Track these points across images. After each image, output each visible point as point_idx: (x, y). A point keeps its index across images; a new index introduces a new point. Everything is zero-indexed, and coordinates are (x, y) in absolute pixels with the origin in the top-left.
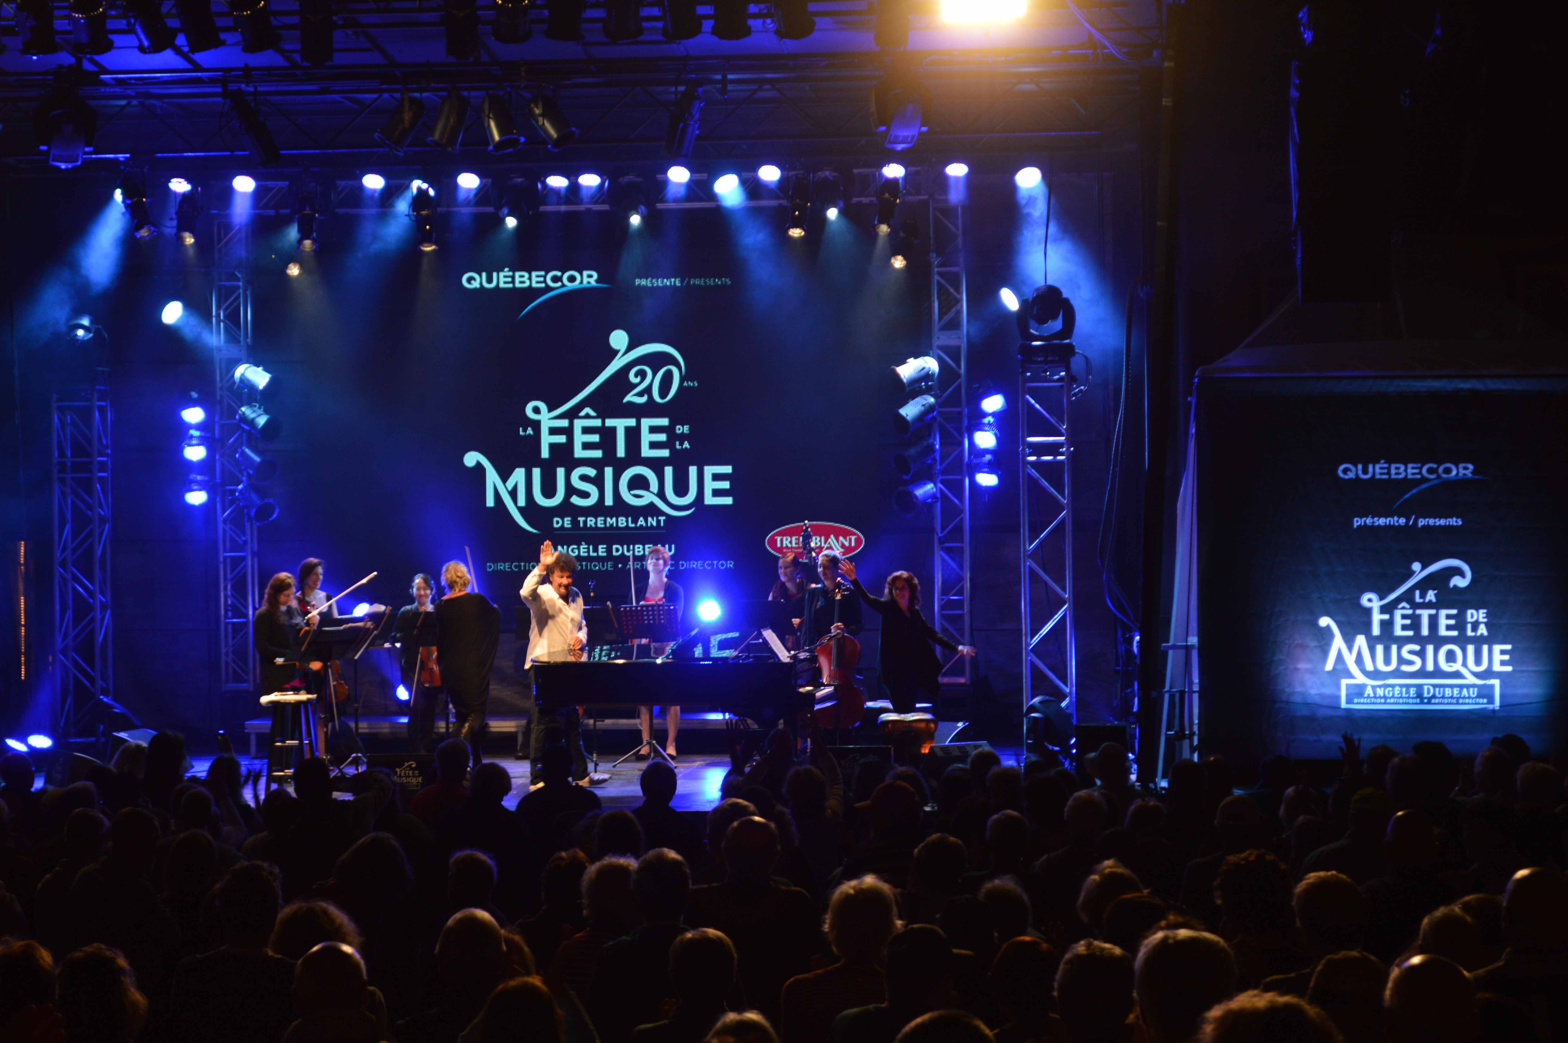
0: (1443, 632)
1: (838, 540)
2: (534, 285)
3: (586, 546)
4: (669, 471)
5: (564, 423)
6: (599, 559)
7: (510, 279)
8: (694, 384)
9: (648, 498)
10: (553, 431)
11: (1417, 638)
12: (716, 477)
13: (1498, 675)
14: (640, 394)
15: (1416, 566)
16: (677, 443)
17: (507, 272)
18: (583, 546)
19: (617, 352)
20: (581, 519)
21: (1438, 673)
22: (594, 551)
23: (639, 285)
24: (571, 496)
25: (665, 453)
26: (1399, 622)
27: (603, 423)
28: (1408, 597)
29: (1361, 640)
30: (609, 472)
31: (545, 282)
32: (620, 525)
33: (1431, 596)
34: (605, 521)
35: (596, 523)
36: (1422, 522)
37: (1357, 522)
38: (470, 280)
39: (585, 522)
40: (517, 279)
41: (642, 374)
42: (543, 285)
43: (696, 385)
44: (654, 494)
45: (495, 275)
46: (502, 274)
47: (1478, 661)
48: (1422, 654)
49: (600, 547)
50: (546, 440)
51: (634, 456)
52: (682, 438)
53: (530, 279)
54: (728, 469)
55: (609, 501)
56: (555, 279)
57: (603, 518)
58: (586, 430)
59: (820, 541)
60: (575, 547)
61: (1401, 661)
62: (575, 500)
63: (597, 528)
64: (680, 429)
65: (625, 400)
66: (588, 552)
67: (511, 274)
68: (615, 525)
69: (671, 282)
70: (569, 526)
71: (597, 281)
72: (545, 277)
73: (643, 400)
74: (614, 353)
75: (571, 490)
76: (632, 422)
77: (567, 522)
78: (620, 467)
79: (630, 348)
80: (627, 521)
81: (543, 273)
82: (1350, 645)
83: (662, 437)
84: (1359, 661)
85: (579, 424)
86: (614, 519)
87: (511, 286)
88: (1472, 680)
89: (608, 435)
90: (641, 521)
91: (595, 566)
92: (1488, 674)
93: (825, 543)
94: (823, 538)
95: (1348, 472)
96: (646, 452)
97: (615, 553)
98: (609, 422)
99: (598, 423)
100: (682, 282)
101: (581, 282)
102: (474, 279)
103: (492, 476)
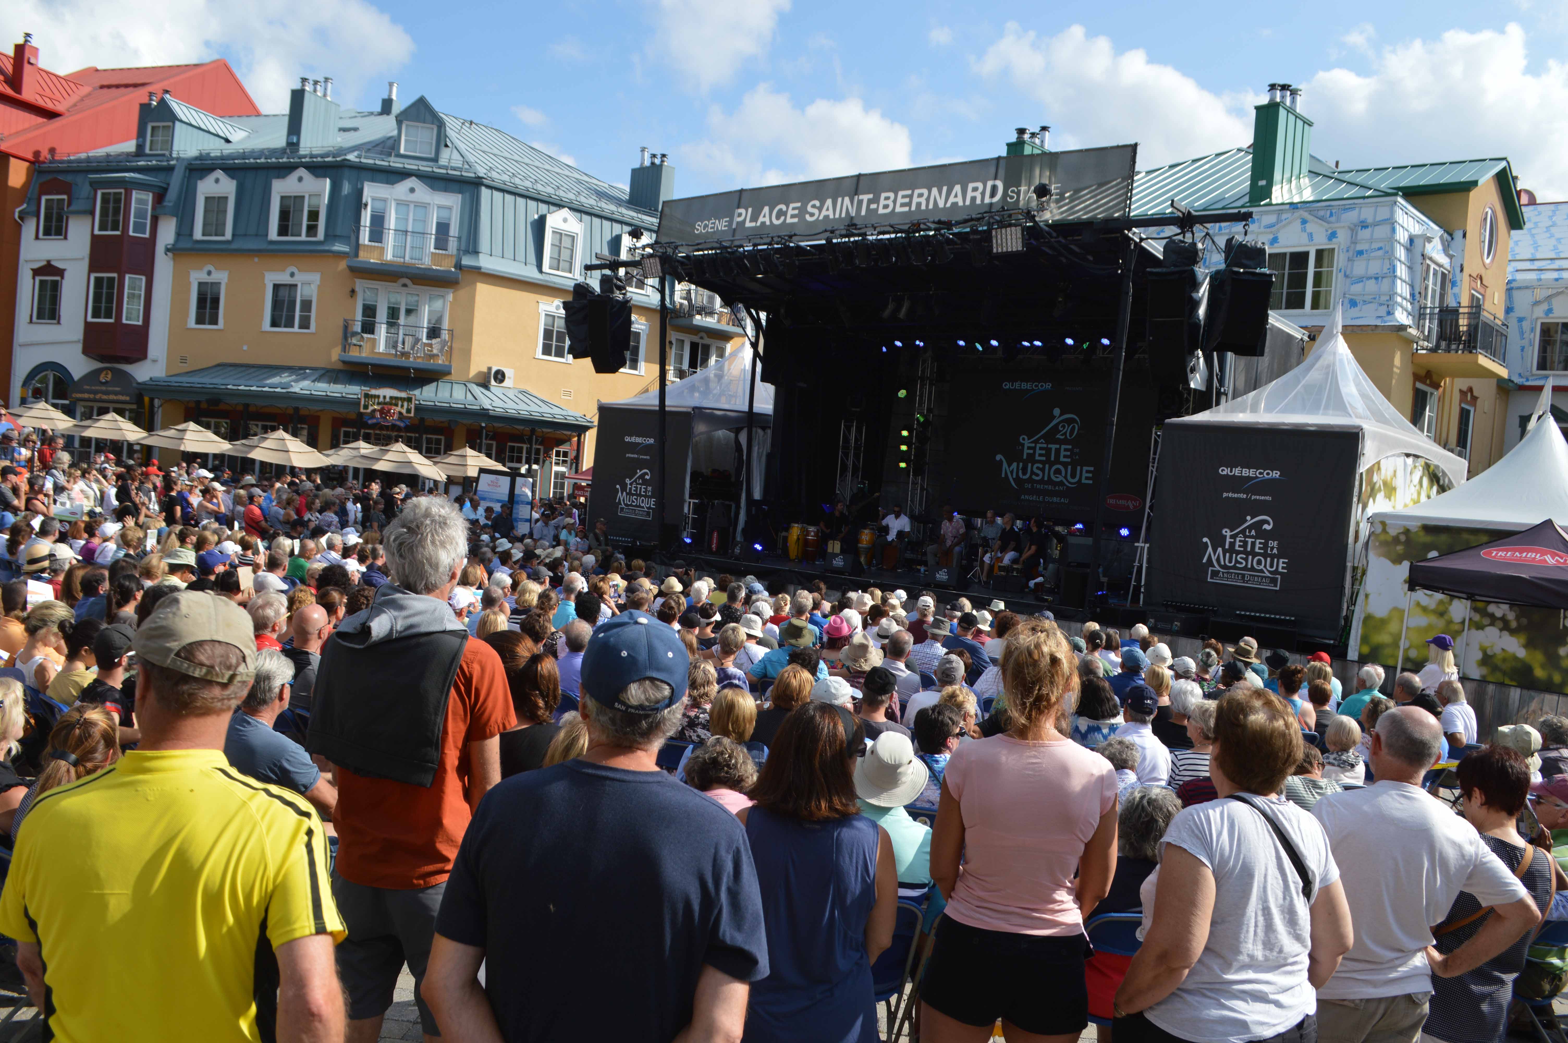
0: (1257, 550)
1: (1131, 502)
4: (1069, 468)
5: (1033, 445)
8: (1083, 432)
9: (1060, 478)
10: (1029, 448)
11: (1245, 552)
12: (1087, 472)
13: (1280, 573)
14: (1062, 435)
15: (1248, 518)
18: (1034, 496)
20: (1035, 485)
21: (1253, 569)
22: (1038, 499)
23: (1067, 389)
24: (1032, 475)
25: (1069, 460)
26: (1238, 543)
27: (1047, 446)
28: (1243, 532)
29: (1220, 550)
30: (1047, 466)
32: (1049, 489)
33: (1253, 533)
34: (1044, 487)
35: (1040, 487)
36: (1253, 497)
37: (1225, 495)
39: (1037, 486)
41: (1064, 427)
44: (1063, 477)
47: (1272, 566)
48: (1246, 560)
49: (1040, 497)
50: (1026, 451)
51: (1057, 461)
52: (1076, 454)
54: (1092, 469)
55: (1046, 478)
57: (1043, 485)
58: (1041, 449)
59: (1125, 502)
60: (1031, 496)
61: (1237, 562)
62: (1034, 477)
63: (1040, 489)
64: (1075, 451)
69: (1079, 389)
73: (1063, 437)
74: (1054, 417)
75: (1033, 473)
76: (1058, 446)
77: (1030, 486)
78: (1051, 464)
79: (1060, 416)
80: (1051, 487)
82: (1215, 552)
83: (1069, 453)
84: (1218, 560)
85: (1038, 446)
86: (1047, 486)
88: (1268, 574)
89: (1048, 450)
90: (1057, 488)
92: (1276, 572)
95: (1224, 471)
96: (1062, 459)
97: (1046, 500)
98: (1050, 446)
99: (1045, 446)
100: (1083, 389)
103: (1005, 465)
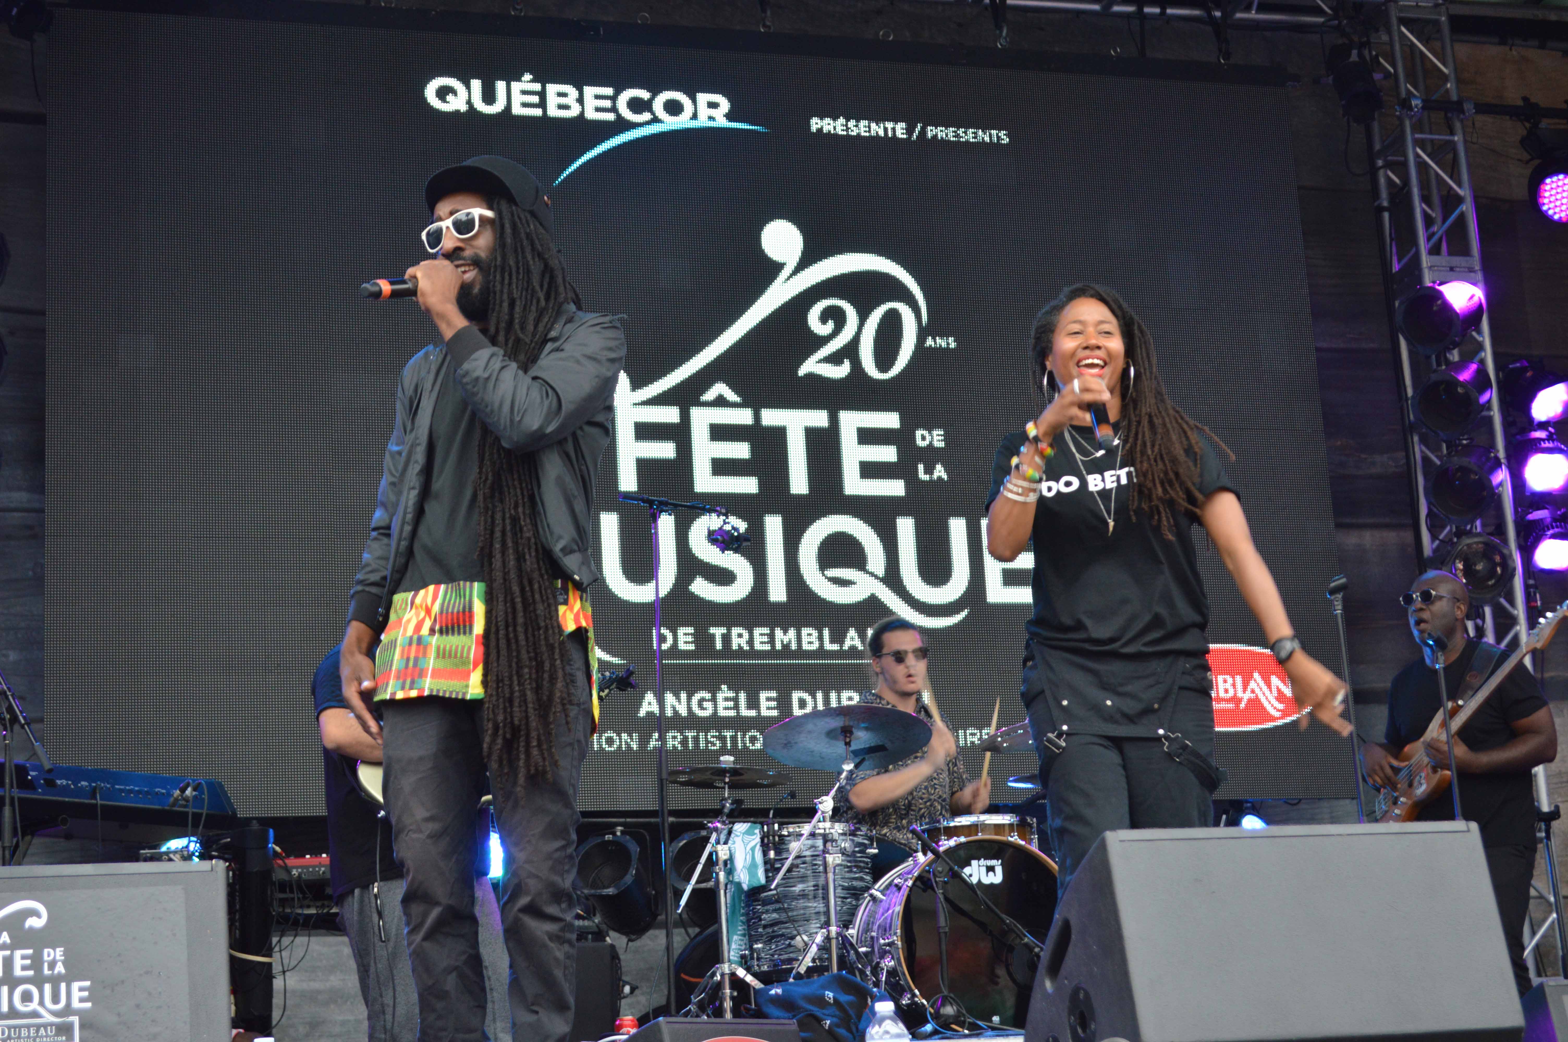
1: (1269, 685)
2: (591, 115)
3: (731, 694)
4: (906, 527)
5: (670, 415)
6: (760, 723)
7: (535, 99)
8: (948, 344)
9: (863, 586)
10: (645, 432)
14: (835, 359)
16: (921, 467)
17: (527, 82)
18: (725, 692)
19: (779, 267)
20: (718, 632)
22: (749, 707)
23: (820, 130)
24: (691, 581)
25: (895, 488)
27: (757, 417)
30: (774, 525)
31: (614, 109)
32: (806, 647)
34: (772, 637)
35: (751, 642)
38: (443, 93)
39: (726, 638)
40: (552, 101)
41: (835, 316)
42: (610, 117)
43: (953, 345)
44: (876, 577)
45: (501, 86)
46: (516, 86)
49: (763, 695)
50: (630, 451)
51: (827, 493)
52: (930, 456)
53: (580, 100)
55: (778, 592)
56: (636, 105)
57: (766, 630)
58: (719, 433)
59: (1234, 685)
60: (708, 696)
62: (701, 588)
63: (753, 653)
64: (924, 438)
65: (802, 371)
66: (736, 707)
67: (537, 87)
68: (794, 646)
69: (886, 130)
70: (692, 647)
71: (729, 117)
72: (614, 99)
73: (842, 371)
74: (772, 269)
75: (690, 566)
76: (819, 418)
77: (685, 638)
78: (798, 516)
79: (805, 262)
80: (821, 638)
81: (609, 91)
83: (888, 454)
85: (701, 418)
86: (792, 633)
87: (538, 112)
90: (852, 639)
91: (753, 739)
93: (1245, 690)
94: (1239, 679)
96: (854, 484)
97: (797, 712)
98: (771, 417)
99: (743, 417)
100: (910, 131)
101: (695, 116)
102: (455, 93)
